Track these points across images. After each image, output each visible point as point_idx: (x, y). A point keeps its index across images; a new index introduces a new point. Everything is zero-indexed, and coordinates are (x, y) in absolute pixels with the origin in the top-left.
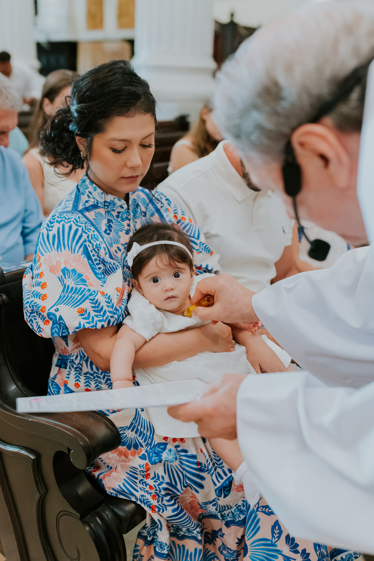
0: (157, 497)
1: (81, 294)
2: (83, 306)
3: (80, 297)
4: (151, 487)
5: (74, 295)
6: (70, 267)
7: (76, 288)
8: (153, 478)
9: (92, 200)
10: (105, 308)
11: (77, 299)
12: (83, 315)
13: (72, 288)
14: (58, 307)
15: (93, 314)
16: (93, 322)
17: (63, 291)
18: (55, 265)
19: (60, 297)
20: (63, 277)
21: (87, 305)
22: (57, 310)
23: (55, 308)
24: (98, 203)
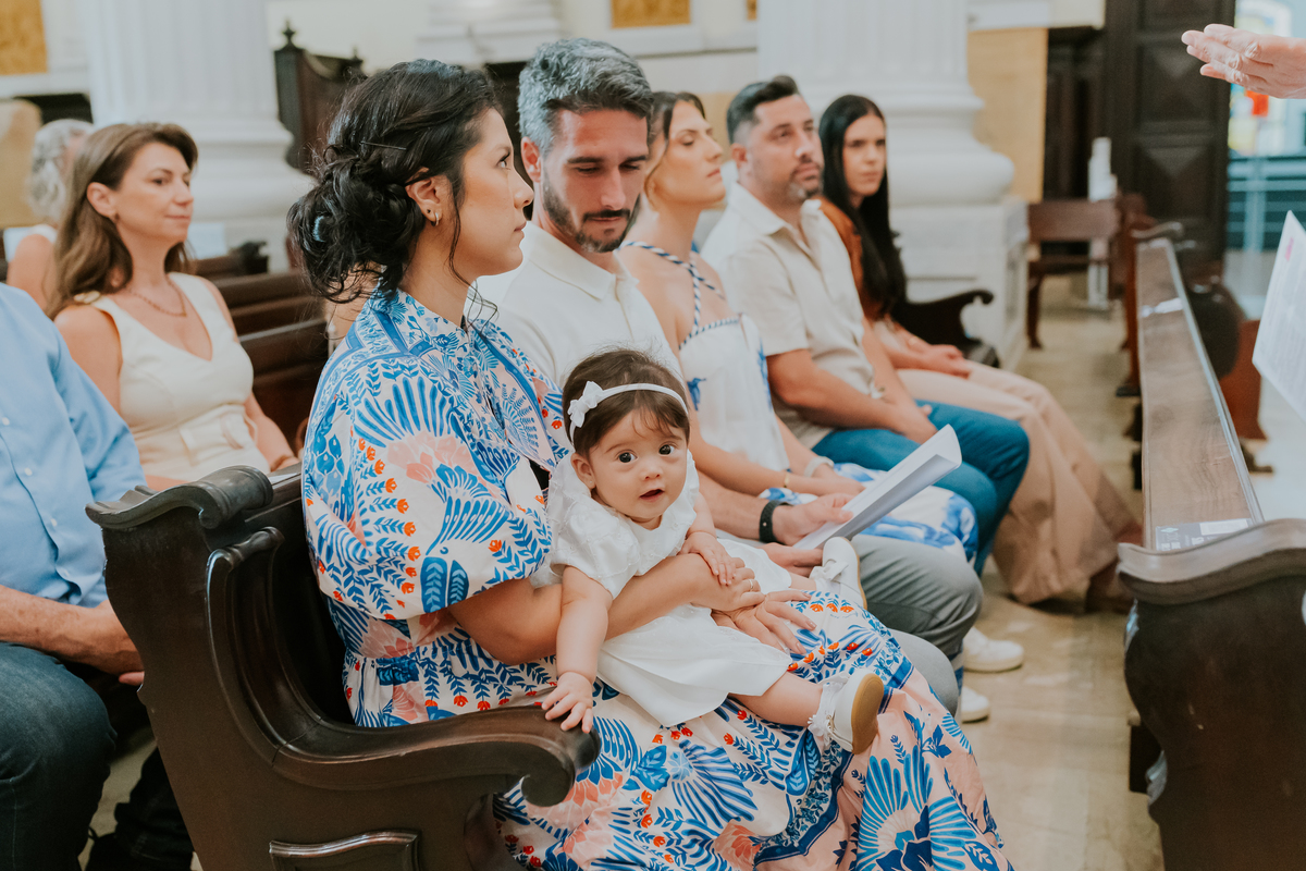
0: (673, 857)
1: (491, 513)
2: (498, 536)
3: (490, 519)
4: (658, 841)
5: (474, 517)
6: (450, 464)
7: (478, 504)
8: (659, 821)
9: (418, 332)
10: (536, 535)
11: (483, 524)
12: (499, 554)
13: (468, 504)
14: (446, 544)
15: (515, 549)
16: (518, 566)
17: (448, 512)
18: (419, 461)
19: (445, 525)
20: (443, 484)
21: (505, 534)
22: (445, 551)
23: (439, 547)
24: (427, 338)
